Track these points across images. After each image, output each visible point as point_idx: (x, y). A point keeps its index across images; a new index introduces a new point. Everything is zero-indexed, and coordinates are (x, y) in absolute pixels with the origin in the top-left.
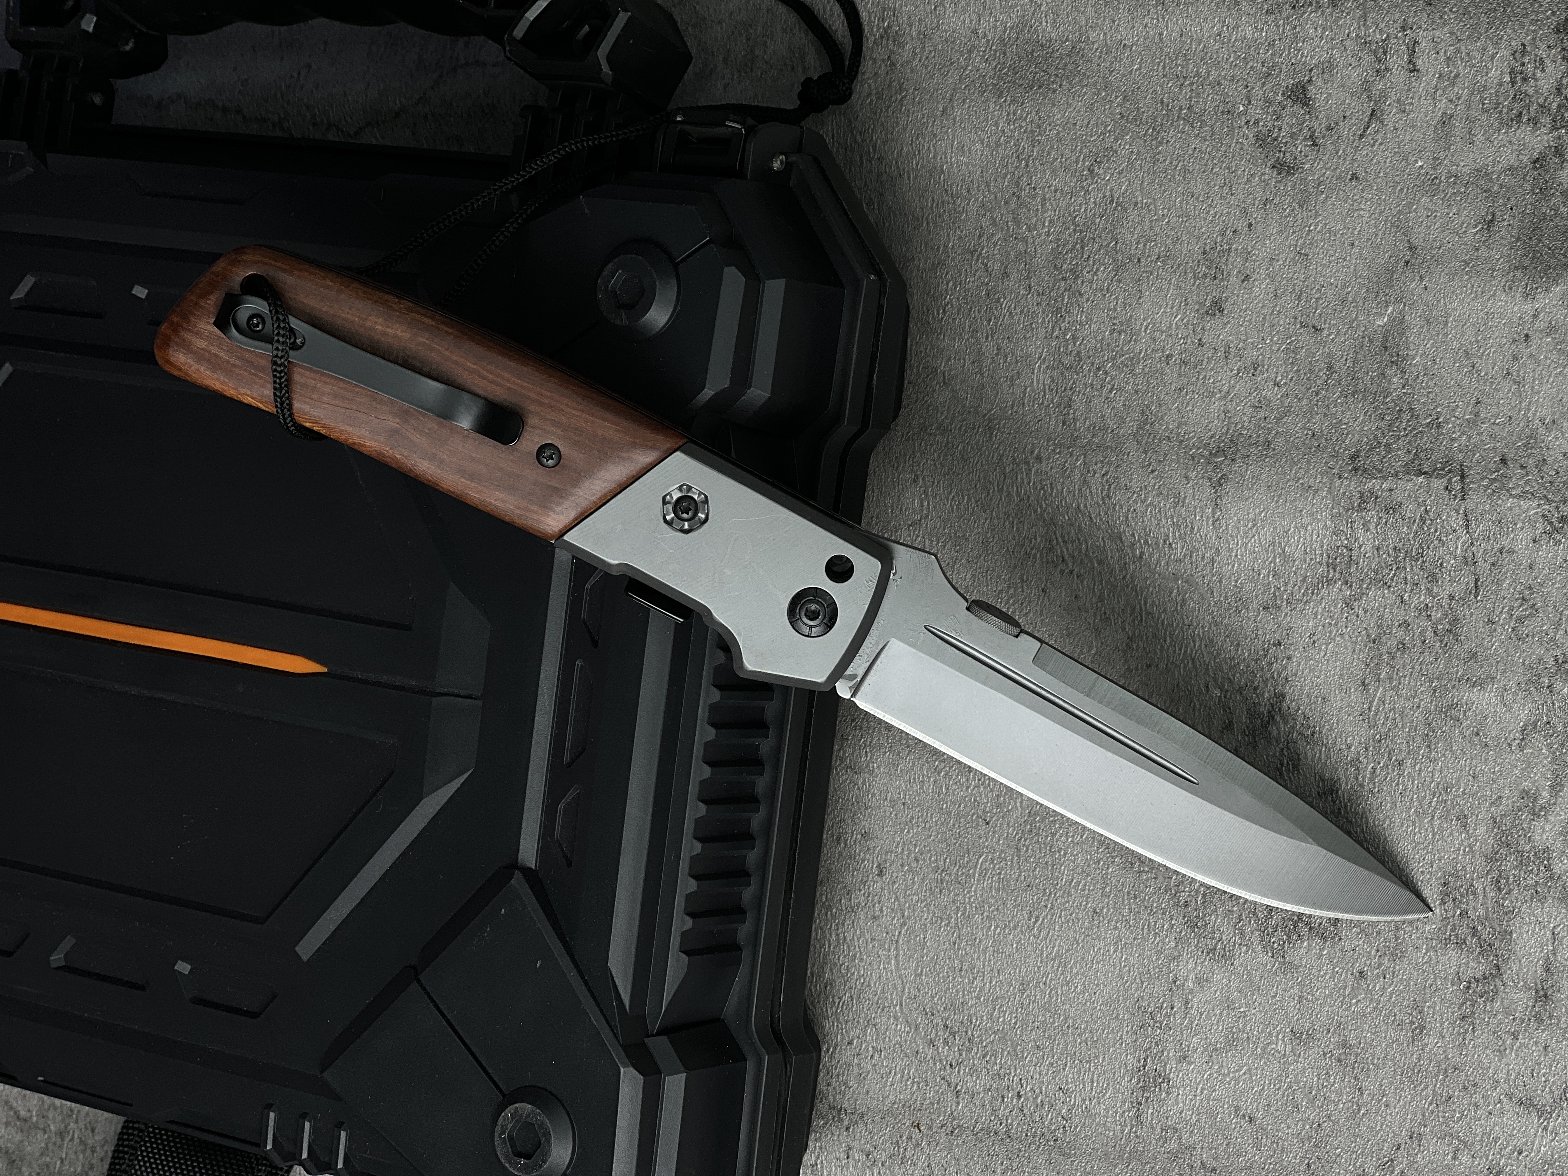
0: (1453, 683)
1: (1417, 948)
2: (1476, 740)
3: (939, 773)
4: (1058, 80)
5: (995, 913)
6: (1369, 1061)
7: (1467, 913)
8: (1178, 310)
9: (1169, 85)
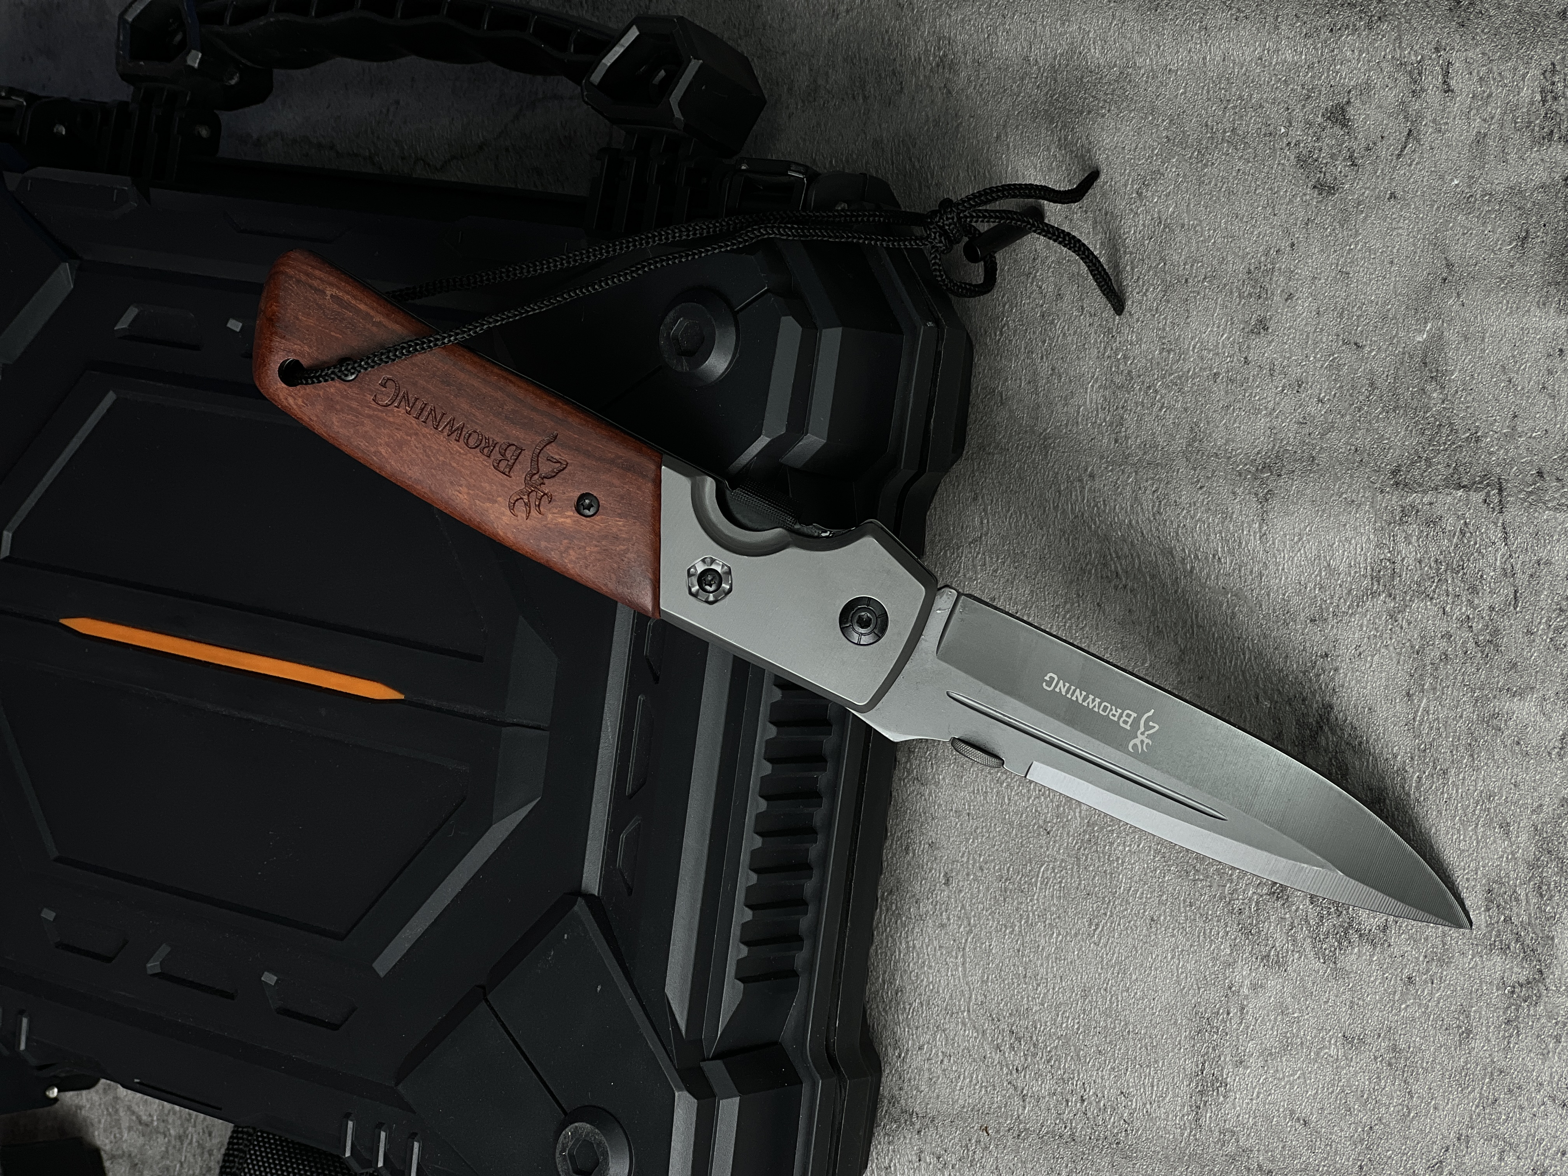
0: (1494, 693)
1: (1463, 953)
2: (1517, 748)
3: (1001, 784)
4: (1107, 105)
5: (1057, 920)
6: (1418, 1065)
7: (1511, 919)
8: (1224, 329)
9: (1214, 108)
